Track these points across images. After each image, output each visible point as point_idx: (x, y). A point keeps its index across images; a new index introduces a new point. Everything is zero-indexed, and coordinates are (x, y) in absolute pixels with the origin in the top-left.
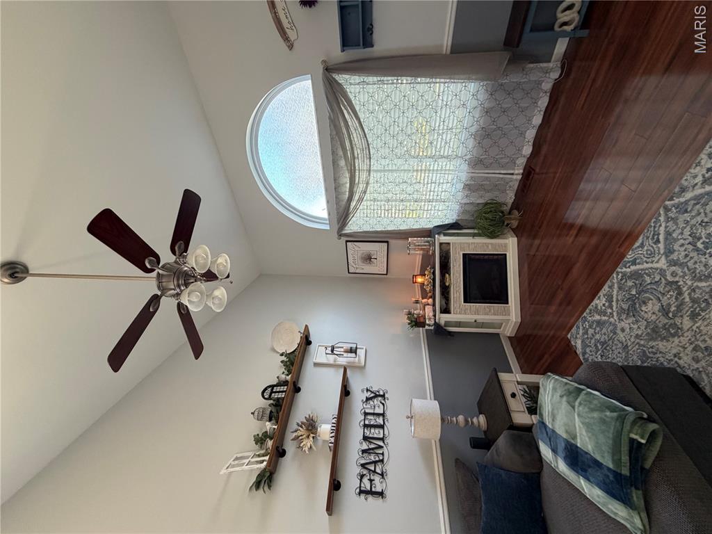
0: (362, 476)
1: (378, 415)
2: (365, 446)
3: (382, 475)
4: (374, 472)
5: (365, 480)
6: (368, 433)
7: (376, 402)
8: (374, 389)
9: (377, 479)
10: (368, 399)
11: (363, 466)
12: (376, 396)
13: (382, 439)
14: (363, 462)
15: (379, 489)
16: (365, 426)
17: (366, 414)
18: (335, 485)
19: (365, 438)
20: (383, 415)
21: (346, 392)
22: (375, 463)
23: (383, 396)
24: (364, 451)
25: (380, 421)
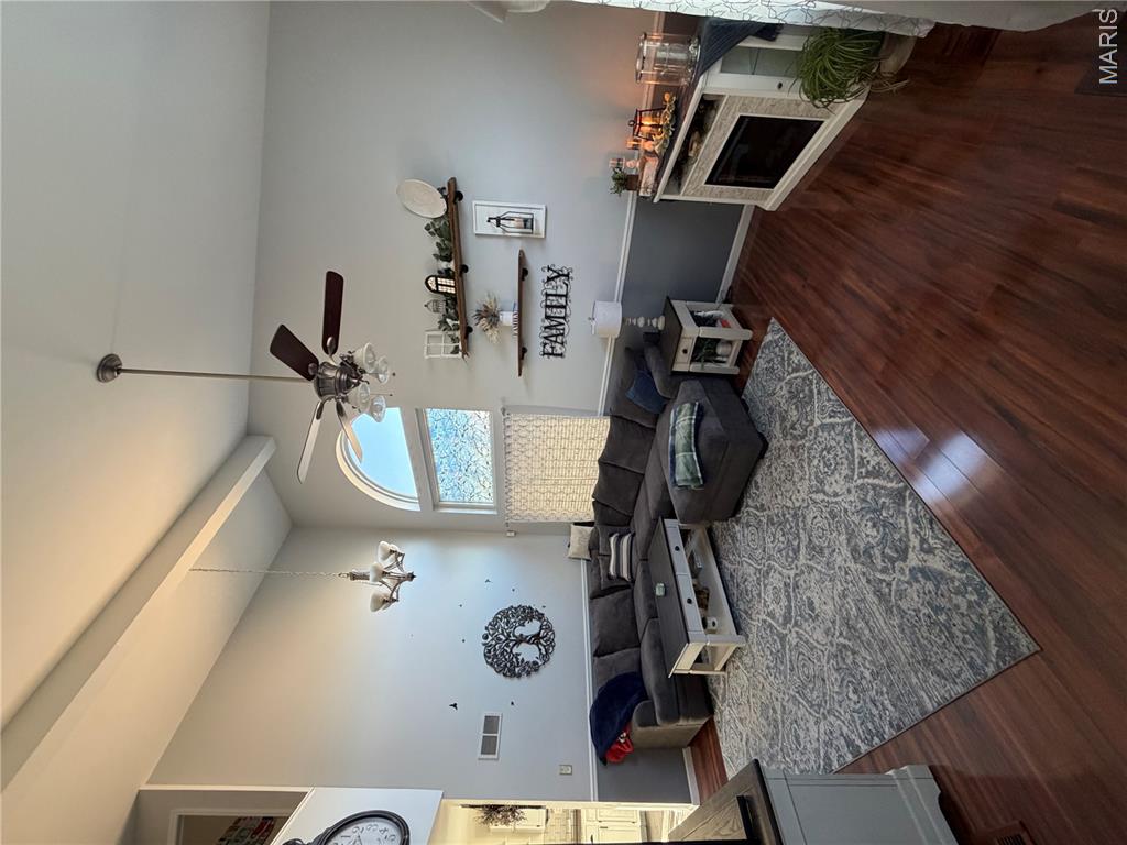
0: (545, 344)
1: (561, 296)
2: (547, 323)
3: (562, 344)
4: (556, 342)
5: (547, 347)
6: (549, 312)
7: (559, 282)
8: (557, 268)
9: (558, 346)
10: (549, 279)
11: (546, 338)
12: (559, 276)
13: (564, 318)
14: (546, 335)
15: (559, 352)
16: (547, 306)
17: (547, 295)
18: (523, 351)
19: (547, 317)
20: (566, 296)
21: (524, 273)
22: (557, 336)
23: (567, 276)
24: (546, 328)
25: (563, 301)
